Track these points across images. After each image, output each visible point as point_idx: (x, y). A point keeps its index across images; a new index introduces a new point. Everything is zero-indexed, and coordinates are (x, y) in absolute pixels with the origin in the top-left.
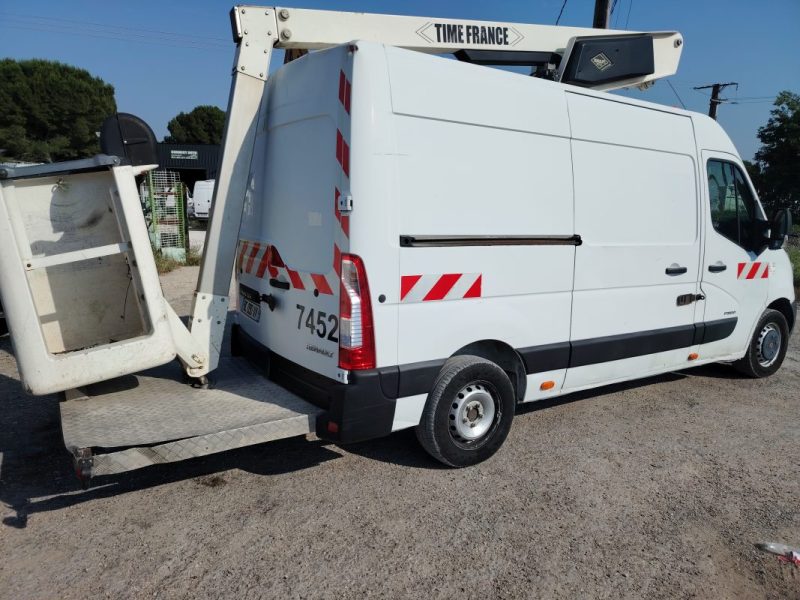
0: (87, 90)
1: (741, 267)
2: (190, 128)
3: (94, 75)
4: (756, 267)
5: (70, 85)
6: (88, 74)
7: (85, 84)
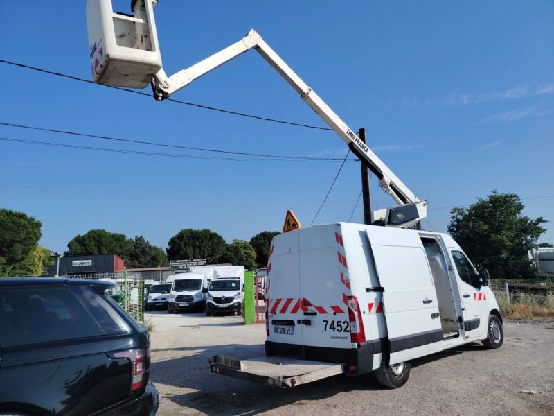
0: (24, 225)
1: (475, 295)
2: (85, 245)
3: (29, 216)
4: (480, 294)
5: (13, 222)
6: (25, 215)
7: (23, 221)
